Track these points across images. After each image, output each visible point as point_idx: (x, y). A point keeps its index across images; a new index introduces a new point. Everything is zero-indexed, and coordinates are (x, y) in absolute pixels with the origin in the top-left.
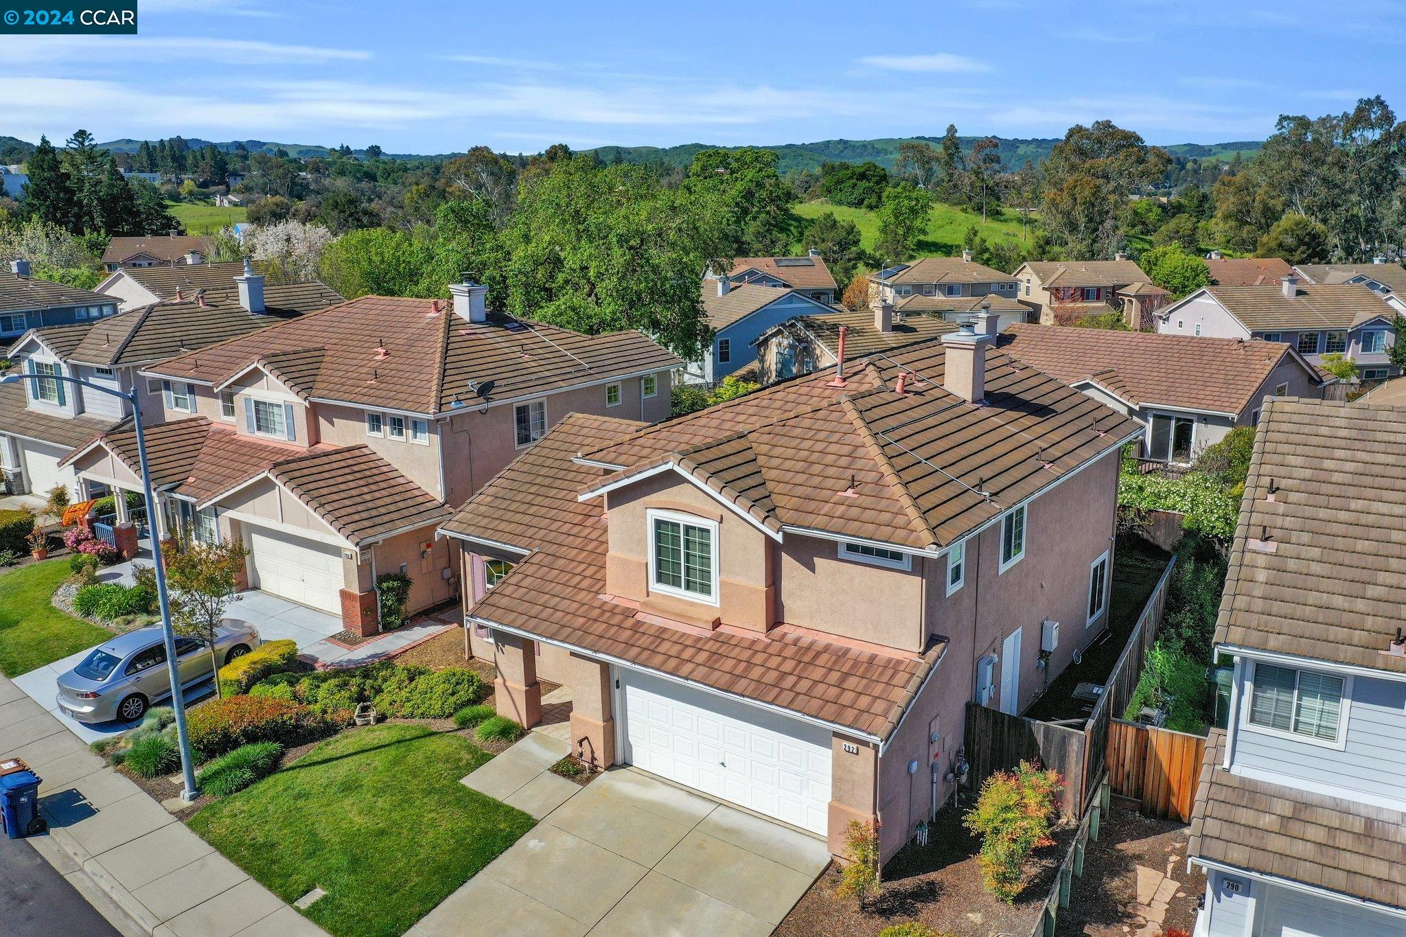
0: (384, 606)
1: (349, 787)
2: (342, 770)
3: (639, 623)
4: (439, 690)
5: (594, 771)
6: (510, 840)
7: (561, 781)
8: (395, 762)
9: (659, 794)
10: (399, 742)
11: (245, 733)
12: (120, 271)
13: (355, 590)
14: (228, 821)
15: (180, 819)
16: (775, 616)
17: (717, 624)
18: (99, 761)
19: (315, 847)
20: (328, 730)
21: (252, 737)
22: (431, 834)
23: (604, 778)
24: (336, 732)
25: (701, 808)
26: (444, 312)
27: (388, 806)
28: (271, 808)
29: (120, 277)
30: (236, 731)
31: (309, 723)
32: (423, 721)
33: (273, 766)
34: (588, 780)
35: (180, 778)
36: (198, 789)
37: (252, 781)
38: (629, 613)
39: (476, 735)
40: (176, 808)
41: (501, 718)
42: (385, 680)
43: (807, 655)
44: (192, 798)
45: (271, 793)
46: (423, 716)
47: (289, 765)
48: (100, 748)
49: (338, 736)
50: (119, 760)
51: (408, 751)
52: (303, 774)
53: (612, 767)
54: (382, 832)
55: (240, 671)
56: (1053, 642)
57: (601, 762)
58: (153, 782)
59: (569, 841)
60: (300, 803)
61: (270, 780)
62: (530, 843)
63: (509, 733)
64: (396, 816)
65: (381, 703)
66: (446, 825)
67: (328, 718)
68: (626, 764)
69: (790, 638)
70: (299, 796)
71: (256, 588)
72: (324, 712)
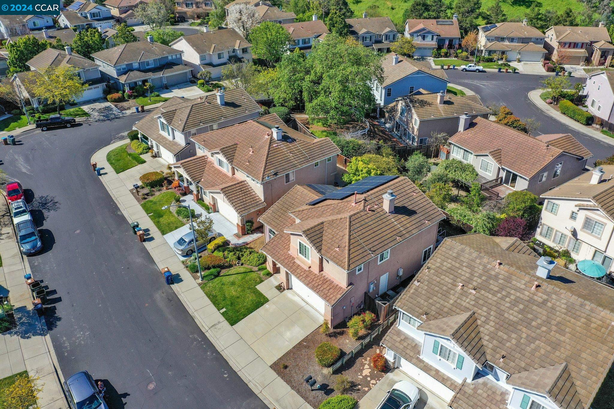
0: (247, 229)
1: (233, 284)
2: (232, 278)
3: (294, 262)
4: (256, 259)
5: (284, 289)
6: (263, 304)
7: (277, 291)
8: (244, 278)
9: (296, 299)
10: (245, 272)
11: (212, 266)
12: (181, 37)
13: (240, 224)
14: (208, 288)
15: (199, 286)
16: (321, 269)
17: (310, 267)
18: (183, 266)
19: (225, 299)
20: (230, 266)
21: (214, 267)
22: (247, 300)
23: (286, 291)
24: (232, 266)
25: (303, 304)
26: (270, 136)
27: (240, 290)
28: (217, 286)
29: (182, 39)
30: (211, 266)
31: (226, 264)
32: (251, 267)
33: (218, 275)
34: (282, 291)
35: (199, 274)
36: (203, 278)
37: (214, 279)
38: (294, 259)
39: (262, 273)
40: (198, 282)
41: (268, 270)
42: (245, 252)
43: (326, 281)
44: (202, 280)
45: (217, 282)
46: (251, 265)
47: (222, 275)
48: (183, 262)
49: (233, 268)
50: (187, 267)
51: (246, 276)
52: (224, 278)
53: (288, 289)
54: (238, 297)
55: (212, 247)
56: (401, 273)
57: (285, 288)
58: (194, 274)
59: (274, 307)
60: (223, 286)
61: (217, 278)
62: (266, 306)
63: (269, 275)
64: (241, 293)
65: (243, 259)
66: (251, 298)
67: (231, 263)
68: (291, 289)
69: (324, 275)
70: (222, 284)
71: (218, 212)
72: (230, 261)
